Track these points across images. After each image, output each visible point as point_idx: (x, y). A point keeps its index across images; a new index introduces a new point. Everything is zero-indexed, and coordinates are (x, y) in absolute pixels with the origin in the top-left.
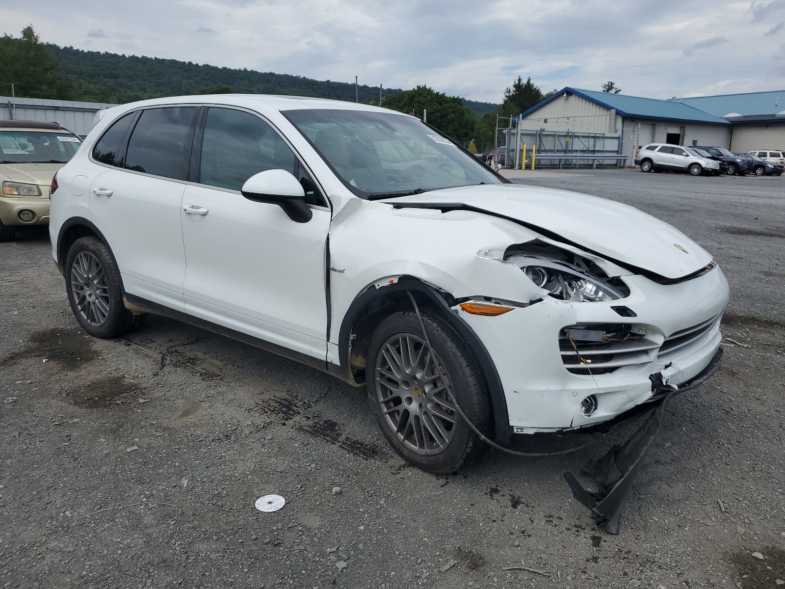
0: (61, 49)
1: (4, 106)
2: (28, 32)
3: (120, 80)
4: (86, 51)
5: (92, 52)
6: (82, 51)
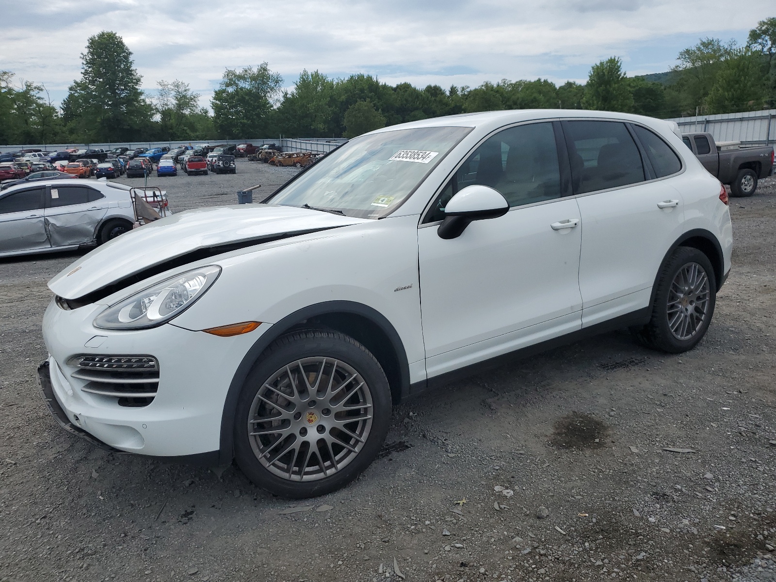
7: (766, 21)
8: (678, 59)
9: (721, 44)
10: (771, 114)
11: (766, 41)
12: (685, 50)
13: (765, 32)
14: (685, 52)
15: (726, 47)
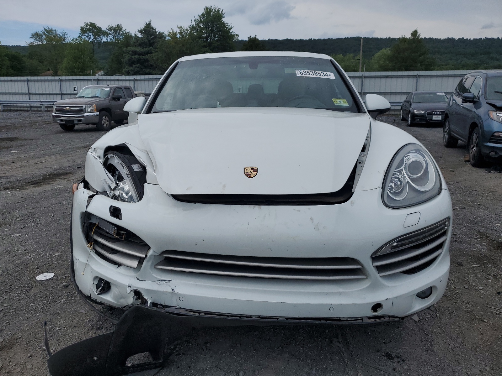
0: (456, 40)
1: (360, 77)
2: (415, 33)
3: (491, 55)
4: (472, 39)
5: (476, 39)
6: (470, 40)
7: (89, 23)
8: (31, 38)
9: (58, 33)
10: (134, 78)
11: (90, 36)
12: (35, 32)
13: (89, 30)
14: (35, 34)
15: (61, 35)
